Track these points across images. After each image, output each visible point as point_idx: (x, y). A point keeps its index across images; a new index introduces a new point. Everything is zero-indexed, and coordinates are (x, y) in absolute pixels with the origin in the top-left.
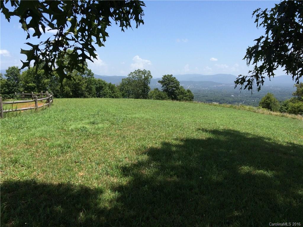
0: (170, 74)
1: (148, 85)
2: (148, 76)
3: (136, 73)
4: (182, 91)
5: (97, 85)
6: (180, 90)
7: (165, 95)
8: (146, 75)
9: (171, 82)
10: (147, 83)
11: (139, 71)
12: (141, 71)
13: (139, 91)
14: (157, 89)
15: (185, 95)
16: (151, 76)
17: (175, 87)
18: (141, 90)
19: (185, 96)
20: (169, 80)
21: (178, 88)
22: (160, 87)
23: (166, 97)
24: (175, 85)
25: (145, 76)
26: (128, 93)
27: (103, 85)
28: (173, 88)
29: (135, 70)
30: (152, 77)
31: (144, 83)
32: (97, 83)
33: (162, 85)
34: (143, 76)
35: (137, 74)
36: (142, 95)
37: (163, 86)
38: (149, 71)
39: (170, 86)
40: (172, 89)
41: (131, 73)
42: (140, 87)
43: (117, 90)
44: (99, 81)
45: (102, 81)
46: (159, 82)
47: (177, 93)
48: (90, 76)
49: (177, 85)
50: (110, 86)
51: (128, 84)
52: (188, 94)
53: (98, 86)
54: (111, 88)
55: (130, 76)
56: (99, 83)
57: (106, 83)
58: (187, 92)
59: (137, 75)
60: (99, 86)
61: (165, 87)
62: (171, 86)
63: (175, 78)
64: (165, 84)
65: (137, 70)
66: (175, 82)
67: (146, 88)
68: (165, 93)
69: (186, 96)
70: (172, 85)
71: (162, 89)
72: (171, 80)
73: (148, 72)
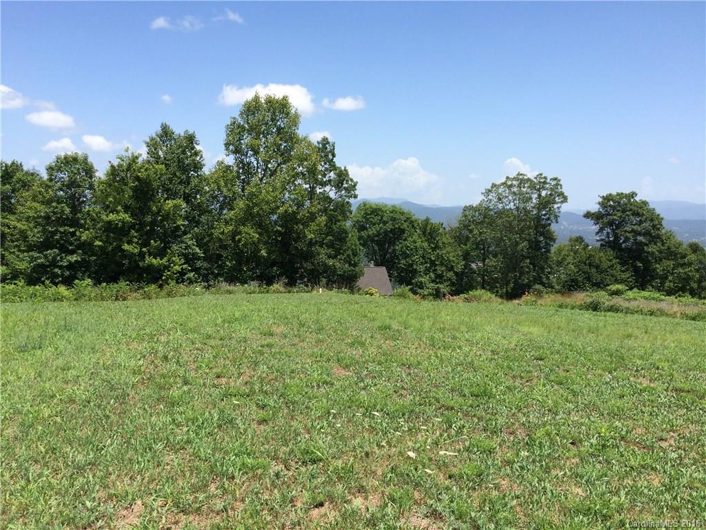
0: (627, 191)
1: (550, 224)
2: (551, 195)
3: (511, 186)
4: (669, 248)
5: (385, 223)
6: (663, 245)
7: (611, 261)
8: (544, 193)
9: (633, 215)
10: (548, 219)
11: (522, 180)
12: (529, 180)
13: (517, 244)
14: (580, 240)
15: (680, 261)
16: (561, 194)
17: (647, 233)
18: (526, 243)
19: (683, 265)
20: (624, 211)
21: (658, 237)
22: (590, 231)
23: (613, 266)
24: (647, 225)
25: (540, 196)
26: (484, 249)
27: (405, 226)
28: (640, 238)
29: (508, 178)
30: (565, 199)
31: (538, 218)
32: (385, 219)
33: (596, 228)
34: (535, 196)
35: (515, 189)
36: (528, 258)
37: (601, 230)
38: (555, 179)
39: (626, 231)
40: (635, 240)
41: (494, 185)
42: (522, 231)
43: (446, 241)
44: (392, 212)
45: (402, 213)
46: (588, 215)
47: (653, 253)
48: (343, 192)
49: (654, 226)
50: (426, 229)
51: (482, 223)
52: (692, 257)
53: (389, 226)
54: (429, 234)
55: (490, 197)
56: (394, 219)
57: (413, 218)
58: (689, 251)
59: (514, 193)
60: (391, 227)
61: (608, 233)
62: (633, 231)
63: (645, 203)
64: (611, 224)
65: (511, 177)
66: (647, 215)
67: (542, 234)
68: (610, 252)
69: (685, 264)
70: (635, 227)
71: (598, 241)
72: (631, 210)
73: (553, 183)
